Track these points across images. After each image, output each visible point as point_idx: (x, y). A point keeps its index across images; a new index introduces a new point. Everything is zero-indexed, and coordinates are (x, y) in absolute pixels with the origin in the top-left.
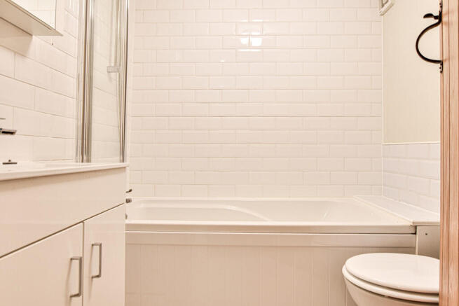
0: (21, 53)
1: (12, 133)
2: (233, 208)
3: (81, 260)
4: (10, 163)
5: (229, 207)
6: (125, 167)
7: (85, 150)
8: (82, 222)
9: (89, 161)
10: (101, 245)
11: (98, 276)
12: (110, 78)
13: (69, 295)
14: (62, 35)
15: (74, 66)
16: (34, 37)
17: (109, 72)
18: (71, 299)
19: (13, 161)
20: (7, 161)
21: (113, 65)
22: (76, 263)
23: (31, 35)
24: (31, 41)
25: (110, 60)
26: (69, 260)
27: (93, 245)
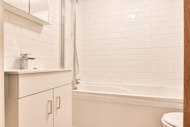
0: (39, 32)
1: (34, 59)
2: (122, 88)
3: (51, 101)
4: (35, 69)
5: (120, 88)
6: (71, 70)
7: (62, 64)
8: (53, 89)
9: (63, 68)
10: (60, 97)
11: (59, 108)
12: (72, 38)
13: (48, 113)
14: (51, 25)
15: (58, 34)
16: (43, 26)
17: (71, 35)
18: (48, 115)
19: (36, 68)
20: (34, 68)
21: (73, 33)
22: (50, 102)
23: (42, 26)
24: (43, 27)
25: (72, 31)
26: (48, 101)
27: (57, 97)
